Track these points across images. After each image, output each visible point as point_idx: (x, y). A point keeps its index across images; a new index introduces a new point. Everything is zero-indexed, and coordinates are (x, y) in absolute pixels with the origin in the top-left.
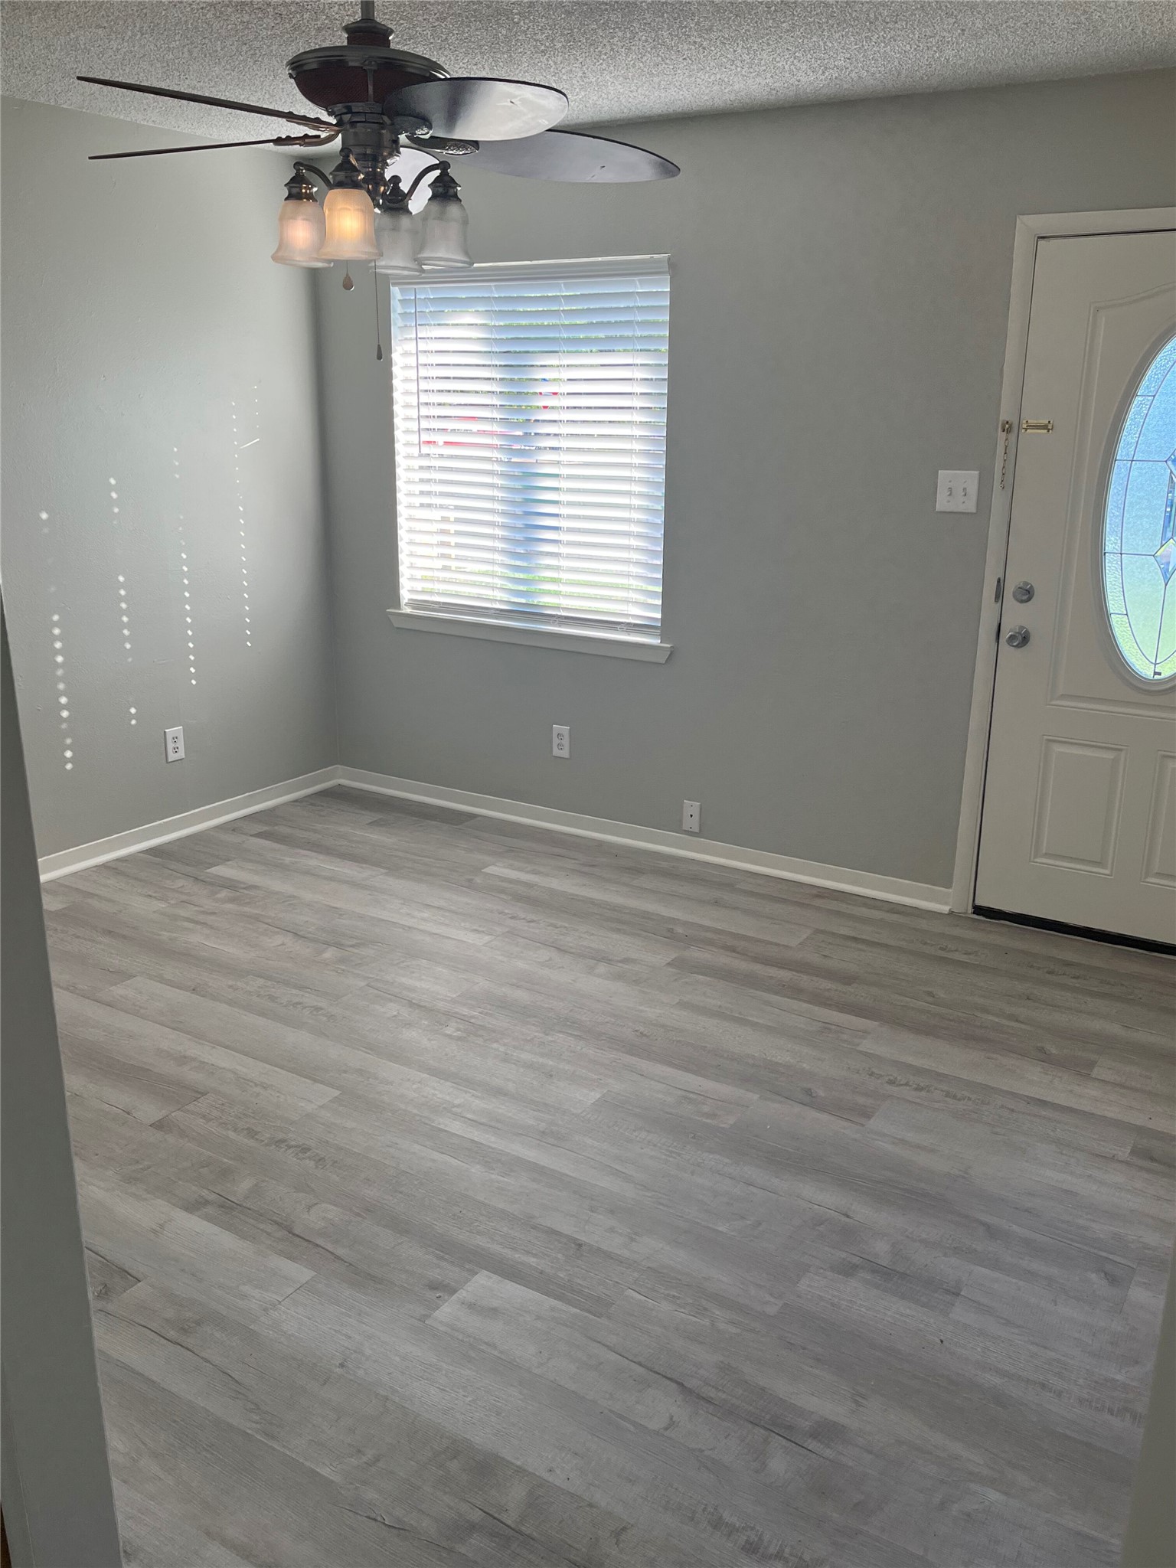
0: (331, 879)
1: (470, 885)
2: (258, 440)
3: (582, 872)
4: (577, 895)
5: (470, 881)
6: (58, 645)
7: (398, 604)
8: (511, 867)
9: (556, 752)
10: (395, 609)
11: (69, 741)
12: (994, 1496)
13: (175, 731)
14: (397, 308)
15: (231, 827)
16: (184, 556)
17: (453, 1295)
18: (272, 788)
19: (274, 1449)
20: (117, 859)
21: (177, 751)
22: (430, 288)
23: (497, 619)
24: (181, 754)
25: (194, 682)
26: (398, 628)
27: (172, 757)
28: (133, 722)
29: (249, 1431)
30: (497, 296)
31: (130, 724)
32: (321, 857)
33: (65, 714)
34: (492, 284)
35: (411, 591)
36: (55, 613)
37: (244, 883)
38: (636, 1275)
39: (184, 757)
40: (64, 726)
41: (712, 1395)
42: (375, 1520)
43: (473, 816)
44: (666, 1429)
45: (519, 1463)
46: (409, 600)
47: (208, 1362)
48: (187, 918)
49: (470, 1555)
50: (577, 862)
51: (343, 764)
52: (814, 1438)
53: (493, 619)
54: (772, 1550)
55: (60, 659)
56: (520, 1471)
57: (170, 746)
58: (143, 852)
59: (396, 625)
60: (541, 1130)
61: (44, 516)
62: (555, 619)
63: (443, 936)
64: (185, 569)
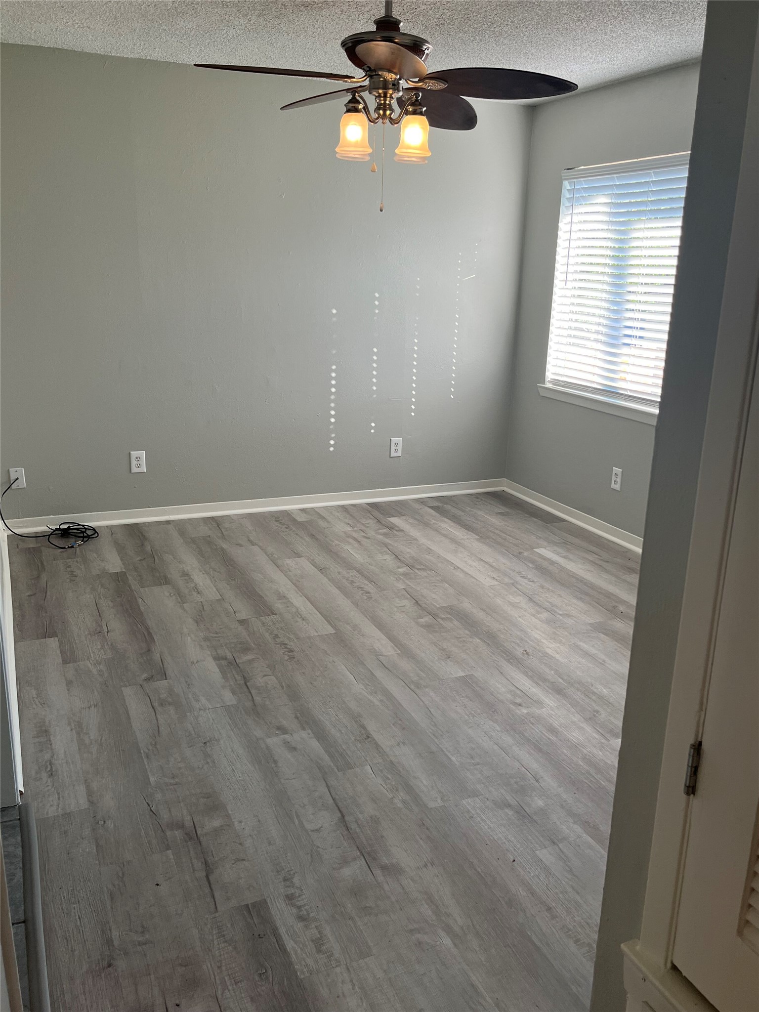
0: (445, 536)
1: (519, 556)
2: (474, 276)
3: (597, 564)
4: (578, 575)
5: (520, 553)
6: (333, 382)
7: (544, 382)
8: (554, 552)
9: (613, 486)
10: (543, 384)
11: (333, 435)
12: (447, 941)
13: (399, 440)
14: (566, 194)
15: (421, 501)
16: (416, 341)
17: (284, 734)
18: (456, 484)
19: (144, 761)
20: (352, 505)
21: (397, 450)
22: (584, 180)
23: (593, 394)
24: (399, 454)
25: (413, 414)
26: (542, 396)
27: (393, 454)
28: (372, 431)
29: (142, 752)
30: (618, 183)
31: (370, 432)
32: (452, 524)
33: (333, 420)
34: (615, 176)
35: (553, 374)
36: (334, 364)
37: (398, 527)
38: (381, 761)
39: (401, 455)
40: (331, 427)
41: (353, 827)
42: (149, 805)
43: (564, 520)
44: (312, 831)
45: (230, 812)
46: (551, 379)
47: (157, 720)
48: (354, 538)
49: (168, 836)
50: (599, 557)
51: (507, 478)
52: (382, 870)
53: (590, 393)
54: (298, 904)
55: (333, 390)
56: (228, 816)
57: (393, 448)
58: (368, 504)
59: (541, 394)
60: (413, 680)
61: (334, 311)
62: (623, 396)
63: (472, 576)
64: (416, 348)
